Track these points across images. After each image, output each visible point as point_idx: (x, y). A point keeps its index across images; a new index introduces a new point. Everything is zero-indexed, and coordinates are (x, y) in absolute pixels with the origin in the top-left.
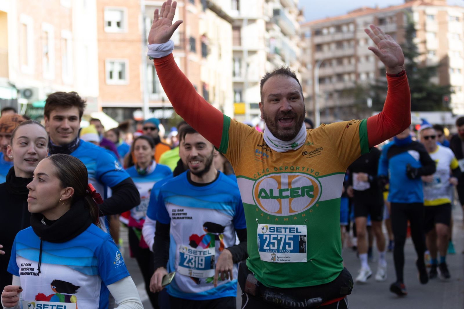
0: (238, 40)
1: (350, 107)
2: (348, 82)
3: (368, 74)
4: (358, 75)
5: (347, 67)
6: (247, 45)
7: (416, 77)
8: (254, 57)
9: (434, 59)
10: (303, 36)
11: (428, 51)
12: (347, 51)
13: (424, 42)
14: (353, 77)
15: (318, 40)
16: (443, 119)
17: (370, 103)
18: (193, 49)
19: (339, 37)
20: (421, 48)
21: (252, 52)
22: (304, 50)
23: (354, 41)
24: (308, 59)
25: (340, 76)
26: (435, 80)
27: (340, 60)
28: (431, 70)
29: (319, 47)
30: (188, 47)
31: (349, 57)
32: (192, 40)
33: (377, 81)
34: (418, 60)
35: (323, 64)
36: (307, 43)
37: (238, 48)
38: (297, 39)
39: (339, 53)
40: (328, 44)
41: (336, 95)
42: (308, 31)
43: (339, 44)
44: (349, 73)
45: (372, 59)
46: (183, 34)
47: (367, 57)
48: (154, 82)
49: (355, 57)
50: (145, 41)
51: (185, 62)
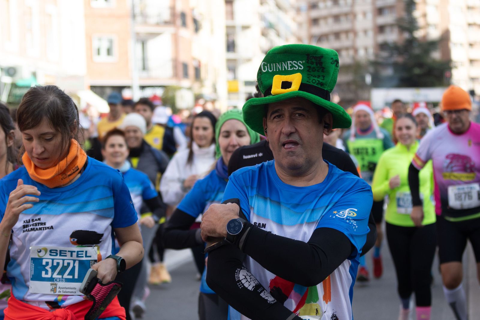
0: (231, 14)
1: (348, 84)
2: (346, 58)
3: (366, 49)
4: (356, 50)
5: (344, 42)
6: (239, 20)
7: (417, 51)
8: (248, 31)
9: (434, 34)
10: (298, 10)
11: (428, 25)
12: (344, 25)
13: (425, 15)
14: (351, 52)
15: (315, 14)
17: (368, 79)
18: (184, 24)
19: (336, 10)
20: (421, 22)
21: (245, 28)
22: (300, 25)
23: (351, 15)
24: (304, 33)
26: (436, 55)
27: (337, 35)
28: (432, 45)
29: (315, 21)
30: (179, 22)
31: (347, 32)
32: (183, 16)
33: (376, 55)
34: (419, 34)
35: (320, 38)
36: (303, 18)
37: (230, 23)
38: (292, 13)
39: (336, 27)
40: (325, 18)
42: (304, 5)
43: (337, 18)
44: (347, 49)
45: (371, 34)
46: (173, 9)
47: (365, 32)
48: (144, 60)
49: (352, 31)
50: (134, 16)
51: (176, 39)
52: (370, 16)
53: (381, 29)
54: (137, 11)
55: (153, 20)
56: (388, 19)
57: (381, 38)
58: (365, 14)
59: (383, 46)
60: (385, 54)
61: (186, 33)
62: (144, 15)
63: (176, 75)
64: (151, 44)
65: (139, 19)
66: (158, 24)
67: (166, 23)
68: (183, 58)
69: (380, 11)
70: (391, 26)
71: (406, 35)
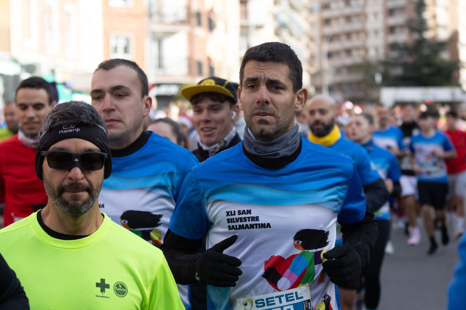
0: (245, 14)
1: (359, 83)
2: (357, 58)
3: (376, 49)
4: (366, 50)
5: (355, 42)
6: (254, 19)
7: (426, 51)
8: (261, 31)
9: (443, 35)
10: (311, 11)
11: (437, 26)
12: (356, 25)
13: (434, 17)
14: (362, 52)
15: (327, 14)
16: (453, 94)
17: (378, 78)
18: (199, 23)
19: (347, 11)
20: (430, 23)
21: (259, 27)
22: (312, 25)
23: (362, 16)
24: (316, 33)
25: (348, 52)
26: (445, 56)
27: (348, 35)
28: (441, 46)
29: (327, 22)
30: (194, 21)
31: (358, 32)
32: (198, 15)
33: (387, 55)
34: (428, 35)
35: (332, 38)
36: (315, 18)
37: (244, 22)
38: (305, 14)
39: (348, 27)
40: (337, 18)
41: (344, 71)
42: (316, 5)
43: (348, 18)
44: (358, 48)
45: (381, 34)
46: (188, 8)
47: (376, 32)
48: (160, 58)
49: (363, 32)
50: (150, 15)
51: (191, 38)
52: (381, 17)
53: (391, 30)
54: (154, 9)
55: (169, 19)
56: (398, 19)
57: (392, 39)
58: (376, 15)
59: (393, 46)
60: (394, 54)
61: (201, 32)
62: (160, 14)
63: (190, 73)
64: (167, 43)
65: (156, 18)
66: (174, 23)
67: (182, 22)
68: (199, 56)
69: (391, 12)
70: (401, 27)
71: (416, 36)
